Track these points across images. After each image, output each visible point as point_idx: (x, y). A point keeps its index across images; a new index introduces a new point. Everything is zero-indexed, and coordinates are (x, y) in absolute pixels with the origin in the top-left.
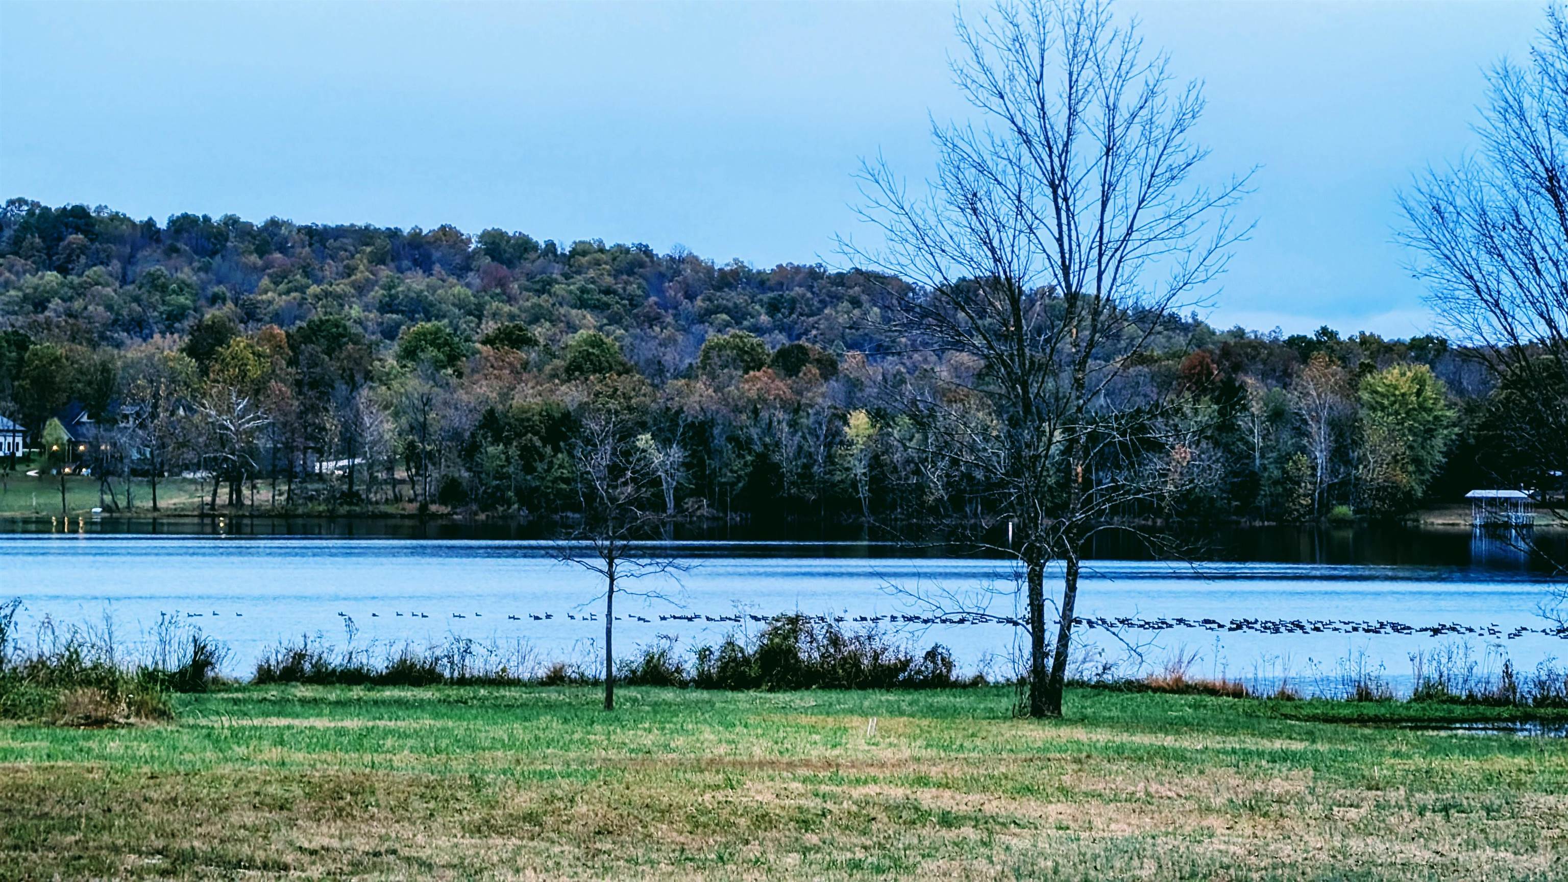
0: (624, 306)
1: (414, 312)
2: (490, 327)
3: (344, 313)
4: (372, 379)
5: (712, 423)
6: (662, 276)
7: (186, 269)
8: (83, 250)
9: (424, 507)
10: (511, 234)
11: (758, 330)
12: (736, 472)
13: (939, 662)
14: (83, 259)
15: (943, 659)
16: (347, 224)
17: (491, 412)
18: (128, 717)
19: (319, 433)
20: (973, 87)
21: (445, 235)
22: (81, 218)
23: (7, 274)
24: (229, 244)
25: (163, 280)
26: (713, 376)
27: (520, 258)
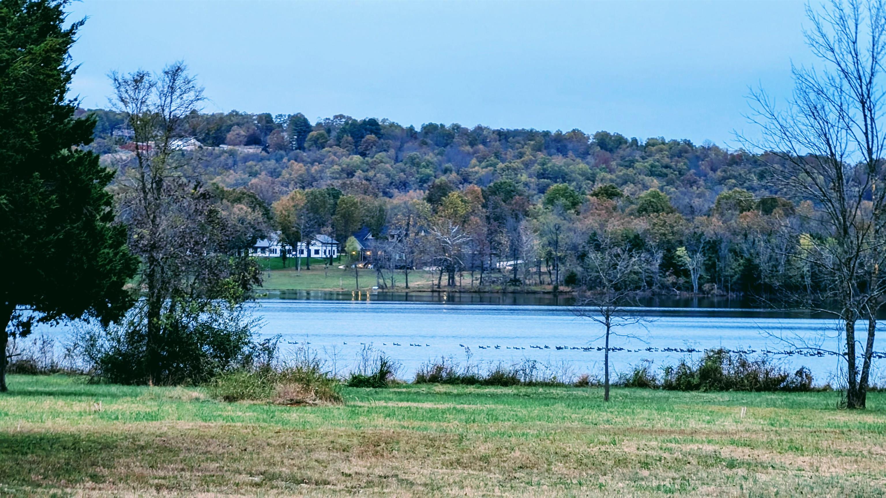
0: (676, 175)
1: (556, 178)
2: (598, 186)
3: (518, 178)
4: (528, 216)
5: (721, 241)
6: (698, 158)
7: (431, 154)
8: (374, 143)
9: (556, 288)
10: (612, 134)
11: (750, 188)
12: (734, 269)
13: (804, 377)
14: (374, 149)
15: (806, 375)
16: (520, 128)
17: (595, 234)
18: (315, 400)
19: (498, 245)
20: (817, 46)
21: (575, 135)
22: (373, 126)
23: (333, 157)
24: (454, 140)
25: (417, 160)
26: (722, 215)
27: (617, 147)
